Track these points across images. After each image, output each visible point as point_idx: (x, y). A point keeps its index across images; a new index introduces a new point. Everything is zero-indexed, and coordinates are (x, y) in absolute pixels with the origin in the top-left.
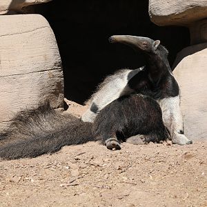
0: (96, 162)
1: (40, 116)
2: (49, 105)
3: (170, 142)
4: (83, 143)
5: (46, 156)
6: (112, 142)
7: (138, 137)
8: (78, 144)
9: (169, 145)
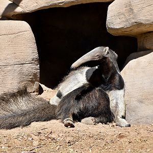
0: (53, 136)
1: (18, 98)
2: (26, 90)
3: (114, 124)
4: (48, 120)
5: (18, 128)
6: (68, 121)
7: (90, 118)
8: (44, 121)
9: (114, 126)
